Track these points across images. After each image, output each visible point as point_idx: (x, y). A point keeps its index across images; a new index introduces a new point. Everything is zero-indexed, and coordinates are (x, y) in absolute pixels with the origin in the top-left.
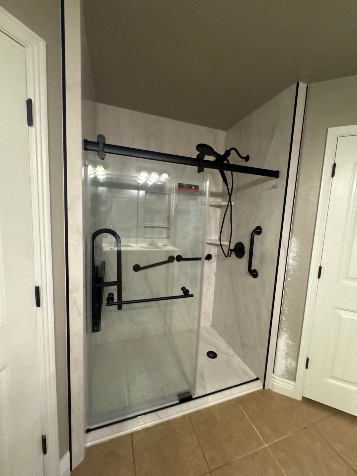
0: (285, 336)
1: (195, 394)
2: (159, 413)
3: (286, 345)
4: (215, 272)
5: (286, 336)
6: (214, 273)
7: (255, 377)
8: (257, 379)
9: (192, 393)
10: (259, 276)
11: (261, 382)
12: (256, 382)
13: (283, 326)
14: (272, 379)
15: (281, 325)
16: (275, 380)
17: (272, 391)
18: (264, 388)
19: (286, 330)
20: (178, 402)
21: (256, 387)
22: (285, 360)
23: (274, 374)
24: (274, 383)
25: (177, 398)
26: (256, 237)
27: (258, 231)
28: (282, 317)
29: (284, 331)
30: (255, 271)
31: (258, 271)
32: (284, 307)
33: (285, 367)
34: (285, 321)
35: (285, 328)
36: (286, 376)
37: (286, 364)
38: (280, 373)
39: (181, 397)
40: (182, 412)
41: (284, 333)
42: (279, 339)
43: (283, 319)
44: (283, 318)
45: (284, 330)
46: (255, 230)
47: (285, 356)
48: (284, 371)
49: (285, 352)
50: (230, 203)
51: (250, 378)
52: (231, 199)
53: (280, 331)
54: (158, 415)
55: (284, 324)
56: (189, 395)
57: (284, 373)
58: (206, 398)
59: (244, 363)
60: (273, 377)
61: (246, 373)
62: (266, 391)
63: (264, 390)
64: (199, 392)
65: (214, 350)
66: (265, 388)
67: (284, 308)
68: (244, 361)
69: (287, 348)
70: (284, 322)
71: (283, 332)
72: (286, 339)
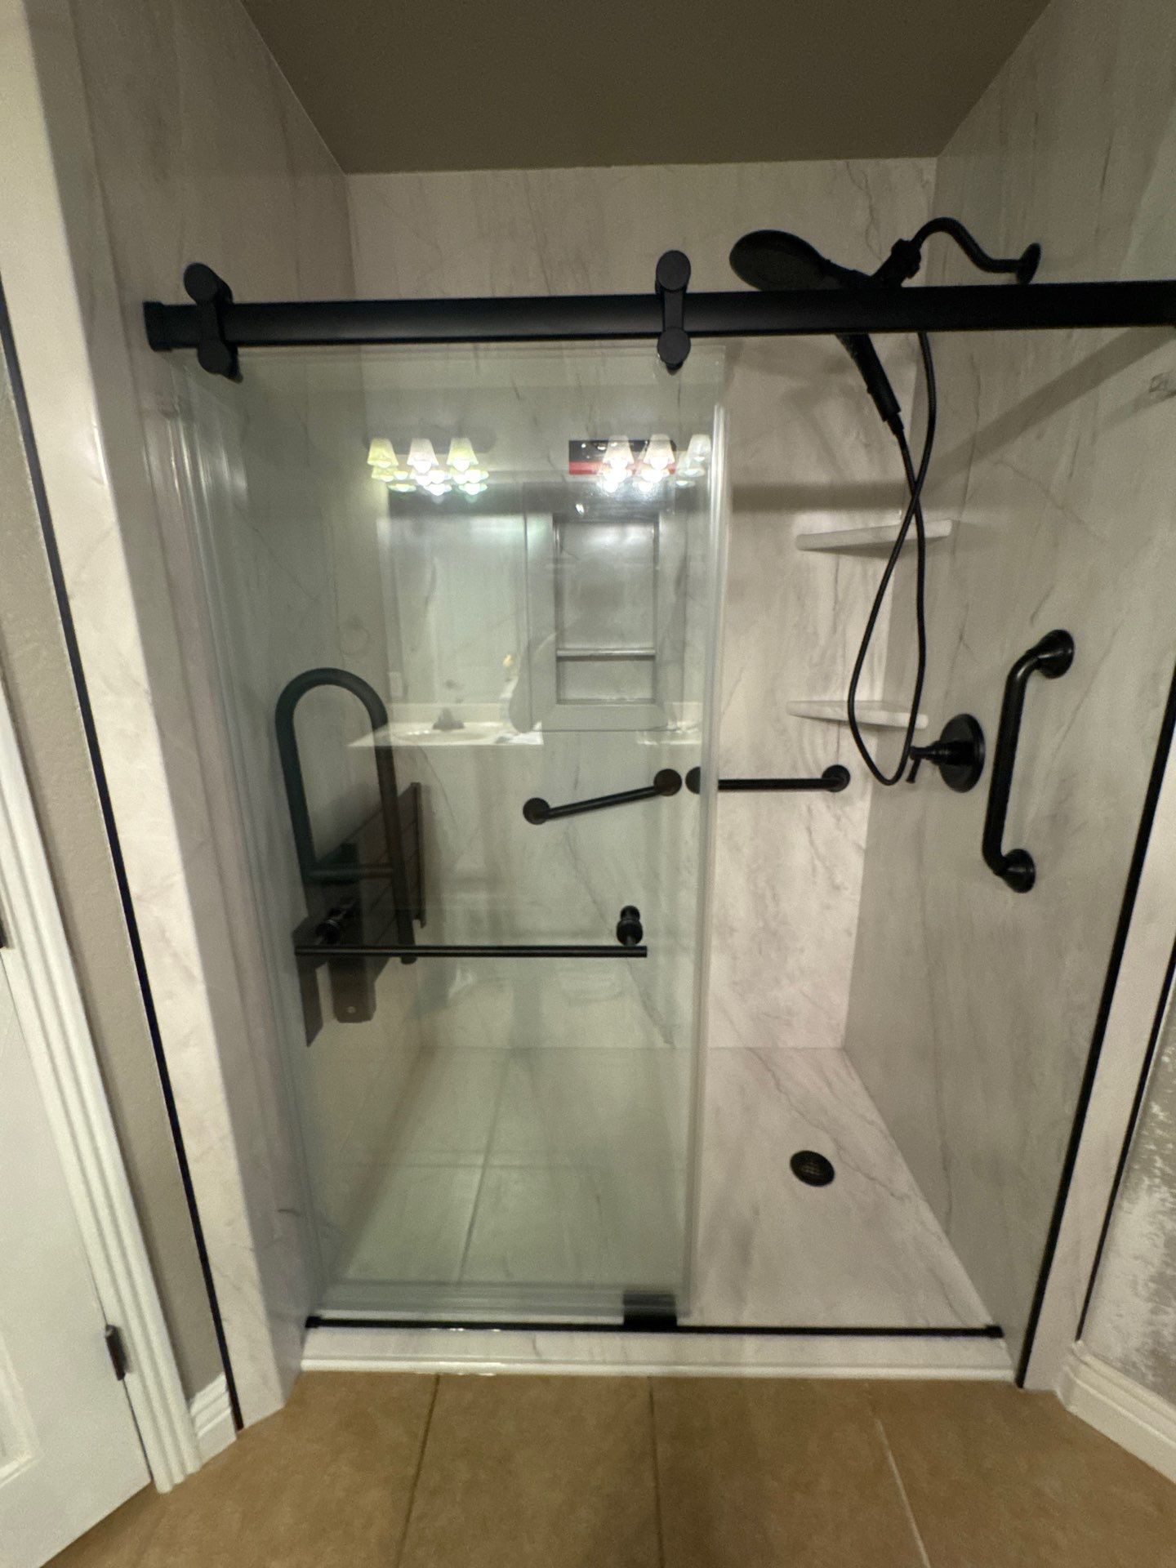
0: (1157, 1195)
1: (688, 1314)
2: (542, 1338)
3: (1160, 1241)
4: (863, 844)
5: (1163, 1200)
6: (859, 847)
7: (983, 1319)
8: (993, 1332)
9: (680, 1307)
10: (1040, 885)
11: (1009, 1349)
12: (984, 1343)
13: (1153, 1147)
14: (1071, 1358)
15: (1143, 1141)
16: (1083, 1367)
17: (1061, 1409)
18: (1020, 1380)
19: (1168, 1170)
20: (619, 1320)
21: (983, 1367)
22: (1150, 1305)
23: (1080, 1342)
24: (1079, 1382)
25: (620, 1306)
26: (1036, 685)
27: (1046, 656)
28: (1147, 1107)
29: (1157, 1172)
30: (1022, 857)
31: (1035, 861)
32: (1166, 1059)
33: (1145, 1335)
34: (1163, 1126)
35: (1164, 1158)
36: (1150, 1377)
37: (1151, 1323)
38: (1118, 1350)
39: (635, 1308)
40: (627, 1363)
41: (1157, 1181)
42: (1122, 1203)
43: (1155, 1116)
44: (1156, 1109)
45: (1155, 1167)
46: (1031, 654)
47: (1152, 1285)
48: (1138, 1350)
49: (1152, 1270)
50: (913, 520)
51: (955, 1313)
52: (922, 499)
53: (1130, 1169)
54: (537, 1346)
55: (1160, 1142)
56: (667, 1309)
57: (1135, 1357)
58: (733, 1341)
59: (946, 1242)
60: (1072, 1352)
61: (943, 1288)
62: (1032, 1397)
63: (1021, 1391)
64: (708, 1307)
65: (827, 1150)
66: (1028, 1384)
67: (1166, 1065)
68: (947, 1233)
69: (1167, 1255)
70: (1159, 1132)
71: (1151, 1176)
72: (1164, 1213)
